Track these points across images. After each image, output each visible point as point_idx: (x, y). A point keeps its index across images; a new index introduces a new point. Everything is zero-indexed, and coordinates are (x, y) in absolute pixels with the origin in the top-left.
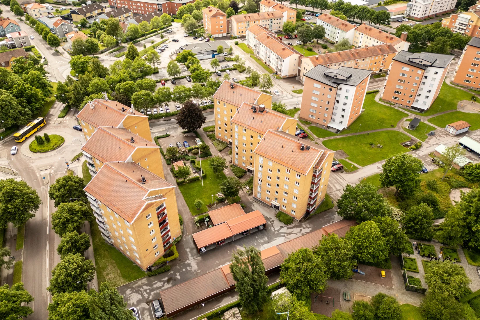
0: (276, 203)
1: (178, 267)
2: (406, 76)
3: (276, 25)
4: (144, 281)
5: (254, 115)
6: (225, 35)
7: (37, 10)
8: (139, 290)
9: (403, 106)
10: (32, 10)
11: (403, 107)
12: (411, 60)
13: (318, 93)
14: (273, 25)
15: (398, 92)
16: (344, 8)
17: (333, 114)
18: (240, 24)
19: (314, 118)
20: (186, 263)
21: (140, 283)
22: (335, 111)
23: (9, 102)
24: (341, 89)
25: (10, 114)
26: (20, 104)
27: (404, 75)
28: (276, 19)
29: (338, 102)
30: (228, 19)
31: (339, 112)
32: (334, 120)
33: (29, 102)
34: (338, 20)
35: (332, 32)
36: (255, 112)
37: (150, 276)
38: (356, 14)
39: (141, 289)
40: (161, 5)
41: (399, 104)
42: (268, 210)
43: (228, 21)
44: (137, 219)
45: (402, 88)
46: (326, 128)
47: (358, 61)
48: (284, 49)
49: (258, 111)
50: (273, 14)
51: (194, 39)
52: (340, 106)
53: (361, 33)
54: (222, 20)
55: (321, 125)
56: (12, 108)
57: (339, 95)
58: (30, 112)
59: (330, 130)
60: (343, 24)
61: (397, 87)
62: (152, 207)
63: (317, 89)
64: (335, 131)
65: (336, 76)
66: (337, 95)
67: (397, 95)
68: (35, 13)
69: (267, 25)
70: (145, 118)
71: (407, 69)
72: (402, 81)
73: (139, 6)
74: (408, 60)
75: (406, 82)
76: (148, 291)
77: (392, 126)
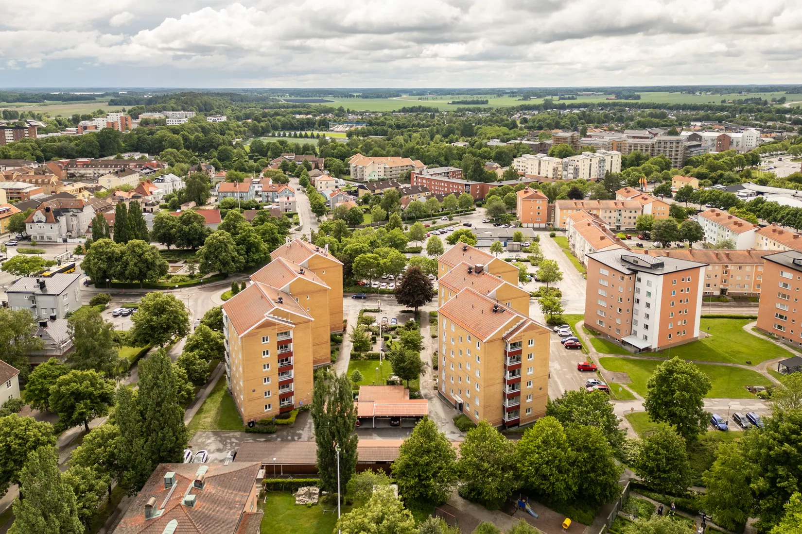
0: (460, 399)
1: (285, 433)
2: (789, 288)
3: (627, 220)
4: (238, 434)
5: (468, 277)
6: (543, 225)
7: (324, 183)
8: (225, 441)
9: (795, 343)
10: (319, 182)
11: (795, 345)
12: (796, 261)
13: (606, 284)
14: (622, 219)
15: (781, 317)
16: (762, 208)
17: (632, 322)
18: (565, 211)
19: (603, 326)
20: (298, 432)
21: (231, 434)
22: (635, 317)
23: (226, 245)
24: (640, 280)
25: (221, 257)
26: (237, 251)
27: (785, 285)
28: (627, 212)
29: (638, 301)
30: (551, 205)
31: (640, 319)
32: (635, 333)
33: (248, 251)
34: (730, 218)
35: (719, 235)
36: (470, 272)
37: (247, 431)
38: (783, 217)
39: (228, 441)
40: (469, 185)
41: (787, 339)
42: (448, 410)
43: (549, 207)
44: (248, 333)
45: (786, 309)
46: (620, 344)
47: (727, 266)
48: (602, 238)
49: (474, 273)
50: (623, 203)
51: (495, 226)
52: (641, 308)
53: (765, 238)
54: (542, 204)
55: (614, 338)
56: (225, 251)
57: (639, 290)
58: (243, 261)
59: (627, 347)
60: (736, 223)
61: (778, 306)
62: (273, 327)
63: (604, 277)
64: (633, 350)
65: (637, 262)
66: (635, 290)
67: (780, 322)
68: (321, 185)
69: (612, 218)
70: (339, 265)
71: (788, 275)
72: (784, 296)
73: (442, 186)
74: (792, 262)
75: (792, 299)
76: (234, 444)
77: (749, 363)
